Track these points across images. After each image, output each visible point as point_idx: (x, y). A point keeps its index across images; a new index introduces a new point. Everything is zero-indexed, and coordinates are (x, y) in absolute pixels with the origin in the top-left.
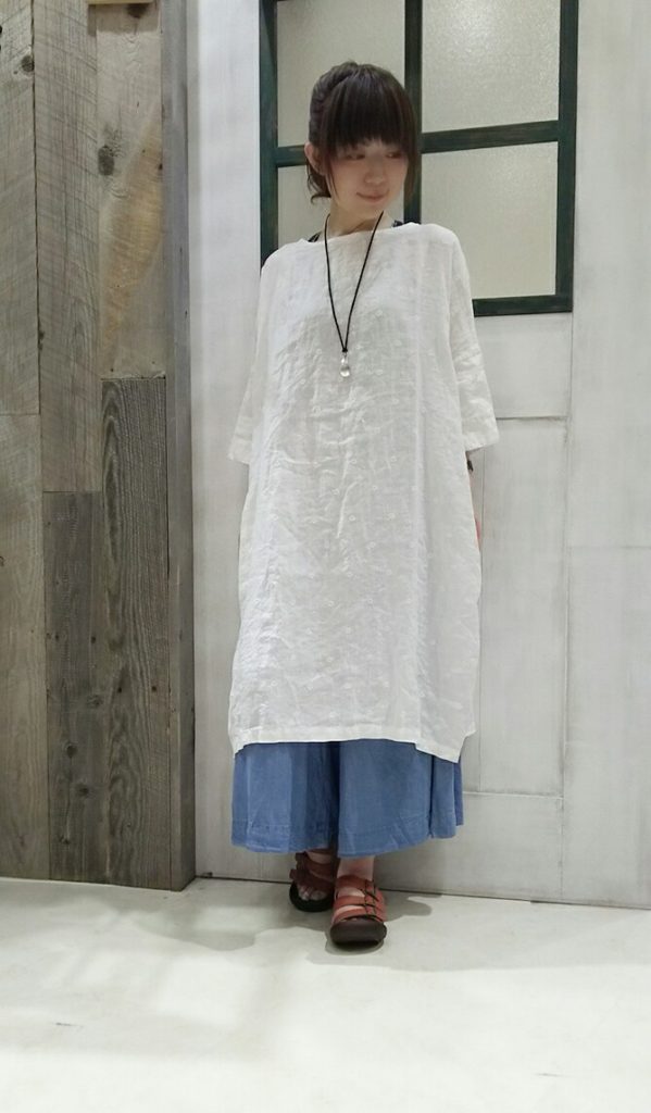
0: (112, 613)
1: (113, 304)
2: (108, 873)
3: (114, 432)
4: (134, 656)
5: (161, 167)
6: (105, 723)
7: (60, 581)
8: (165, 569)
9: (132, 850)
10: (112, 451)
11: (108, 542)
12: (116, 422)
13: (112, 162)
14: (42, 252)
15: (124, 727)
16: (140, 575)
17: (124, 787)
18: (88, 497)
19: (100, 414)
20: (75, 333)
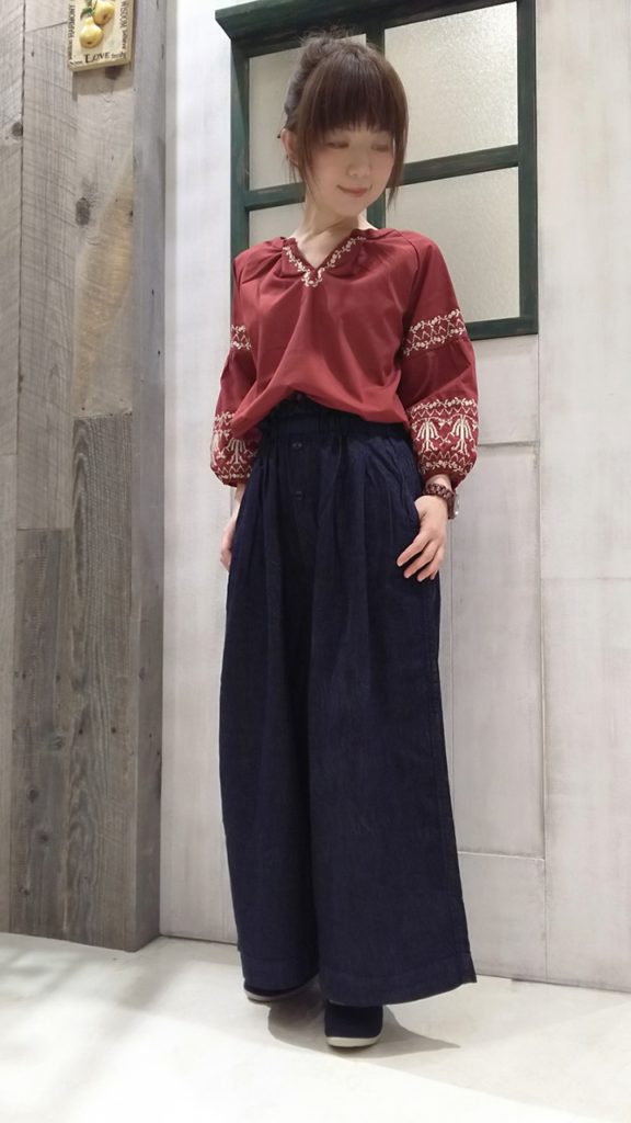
0: (76, 650)
1: (86, 346)
2: (65, 928)
3: (84, 472)
4: (95, 695)
5: (131, 214)
6: (66, 765)
7: (29, 619)
8: (128, 605)
9: (88, 905)
10: (81, 489)
11: (75, 578)
12: (85, 459)
13: (88, 213)
14: (24, 300)
15: (83, 772)
16: (103, 612)
17: (83, 835)
18: (58, 533)
19: (72, 451)
20: (51, 375)
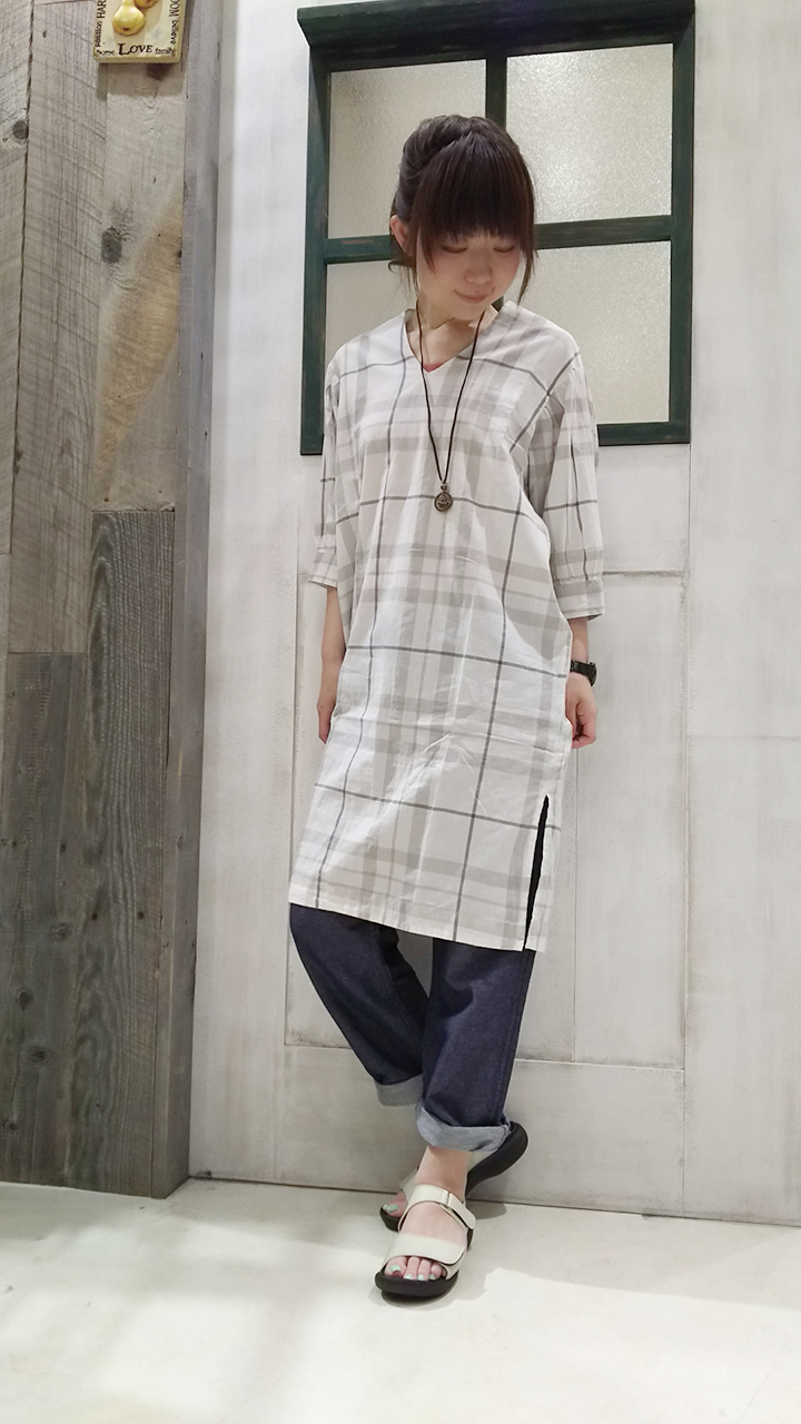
0: (91, 811)
1: (112, 419)
2: (67, 1170)
3: (105, 578)
4: (116, 870)
5: (180, 254)
6: (73, 961)
7: (23, 769)
8: (162, 754)
9: (101, 1139)
10: (101, 602)
11: (90, 718)
12: (108, 565)
13: (120, 248)
14: (25, 353)
15: (97, 969)
16: (129, 762)
17: (94, 1050)
18: (67, 659)
19: (89, 555)
20: (61, 455)
